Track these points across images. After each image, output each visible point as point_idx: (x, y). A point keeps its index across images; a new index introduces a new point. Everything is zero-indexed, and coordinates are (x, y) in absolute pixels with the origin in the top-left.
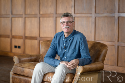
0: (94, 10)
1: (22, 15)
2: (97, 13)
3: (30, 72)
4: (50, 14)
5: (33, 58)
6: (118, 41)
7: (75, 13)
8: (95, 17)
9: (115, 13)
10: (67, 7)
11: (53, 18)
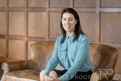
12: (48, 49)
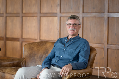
0: (81, 9)
1: (3, 13)
2: (85, 13)
3: (12, 77)
4: (34, 13)
5: (15, 62)
6: (108, 44)
7: (60, 12)
8: (83, 17)
9: (104, 13)
10: (52, 6)
11: (36, 18)
12: (38, 48)
